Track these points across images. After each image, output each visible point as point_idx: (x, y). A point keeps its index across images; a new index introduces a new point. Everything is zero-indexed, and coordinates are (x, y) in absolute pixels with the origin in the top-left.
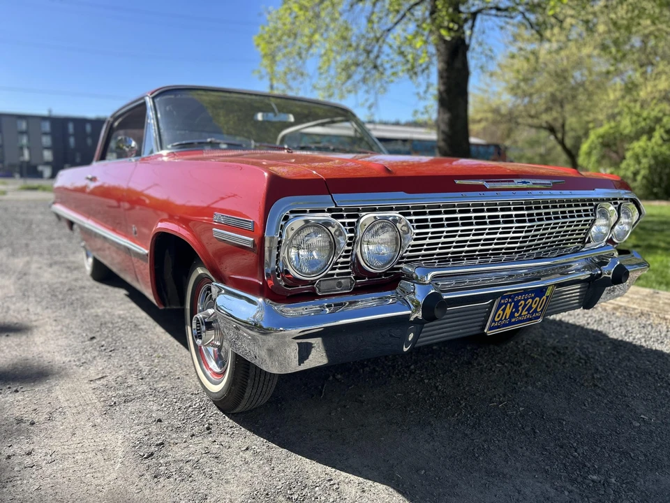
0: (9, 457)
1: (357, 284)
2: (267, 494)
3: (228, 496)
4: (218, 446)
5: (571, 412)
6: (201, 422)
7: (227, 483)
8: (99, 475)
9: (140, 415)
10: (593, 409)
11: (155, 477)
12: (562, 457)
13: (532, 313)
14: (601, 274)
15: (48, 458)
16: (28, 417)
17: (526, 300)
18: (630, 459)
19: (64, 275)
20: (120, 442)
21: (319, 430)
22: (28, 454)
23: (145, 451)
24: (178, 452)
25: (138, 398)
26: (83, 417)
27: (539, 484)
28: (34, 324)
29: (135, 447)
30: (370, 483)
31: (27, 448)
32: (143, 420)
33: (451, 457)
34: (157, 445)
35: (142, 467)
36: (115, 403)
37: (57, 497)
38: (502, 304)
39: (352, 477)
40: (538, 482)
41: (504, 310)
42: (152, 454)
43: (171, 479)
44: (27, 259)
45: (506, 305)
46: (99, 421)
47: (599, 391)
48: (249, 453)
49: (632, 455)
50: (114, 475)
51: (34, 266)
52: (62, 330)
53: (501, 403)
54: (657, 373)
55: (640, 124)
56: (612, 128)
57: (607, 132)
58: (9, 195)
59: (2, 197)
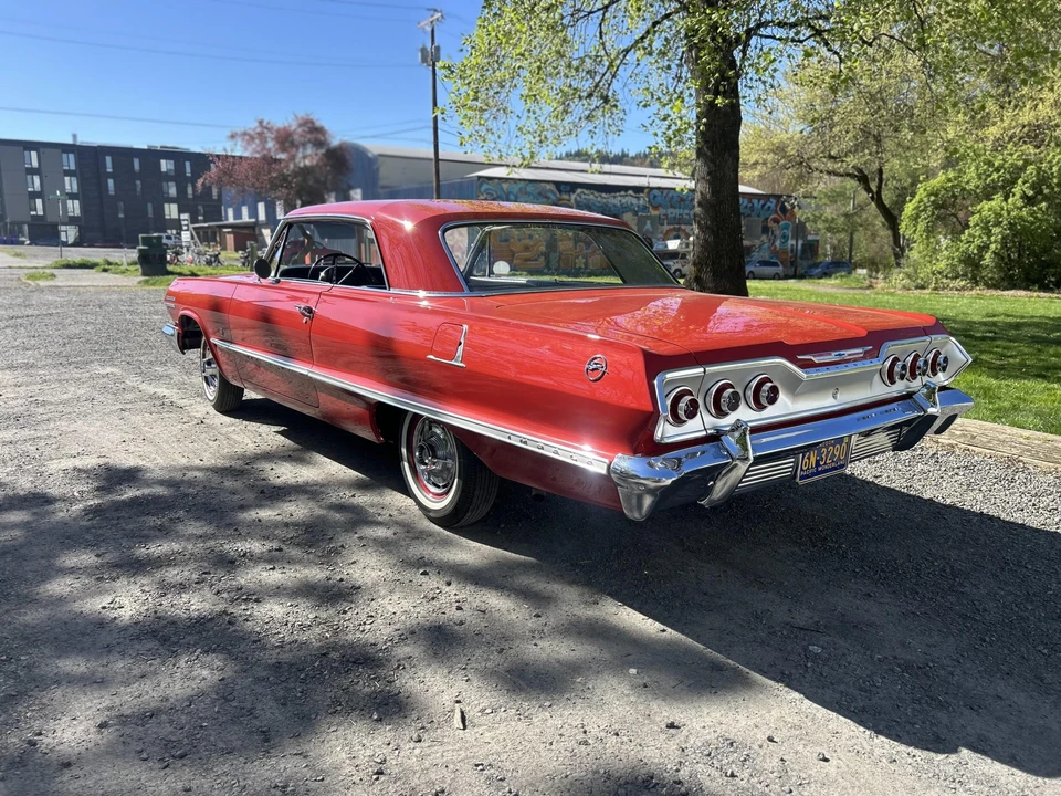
55: (990, 176)
56: (949, 180)
57: (942, 187)
58: (60, 278)
59: (51, 283)
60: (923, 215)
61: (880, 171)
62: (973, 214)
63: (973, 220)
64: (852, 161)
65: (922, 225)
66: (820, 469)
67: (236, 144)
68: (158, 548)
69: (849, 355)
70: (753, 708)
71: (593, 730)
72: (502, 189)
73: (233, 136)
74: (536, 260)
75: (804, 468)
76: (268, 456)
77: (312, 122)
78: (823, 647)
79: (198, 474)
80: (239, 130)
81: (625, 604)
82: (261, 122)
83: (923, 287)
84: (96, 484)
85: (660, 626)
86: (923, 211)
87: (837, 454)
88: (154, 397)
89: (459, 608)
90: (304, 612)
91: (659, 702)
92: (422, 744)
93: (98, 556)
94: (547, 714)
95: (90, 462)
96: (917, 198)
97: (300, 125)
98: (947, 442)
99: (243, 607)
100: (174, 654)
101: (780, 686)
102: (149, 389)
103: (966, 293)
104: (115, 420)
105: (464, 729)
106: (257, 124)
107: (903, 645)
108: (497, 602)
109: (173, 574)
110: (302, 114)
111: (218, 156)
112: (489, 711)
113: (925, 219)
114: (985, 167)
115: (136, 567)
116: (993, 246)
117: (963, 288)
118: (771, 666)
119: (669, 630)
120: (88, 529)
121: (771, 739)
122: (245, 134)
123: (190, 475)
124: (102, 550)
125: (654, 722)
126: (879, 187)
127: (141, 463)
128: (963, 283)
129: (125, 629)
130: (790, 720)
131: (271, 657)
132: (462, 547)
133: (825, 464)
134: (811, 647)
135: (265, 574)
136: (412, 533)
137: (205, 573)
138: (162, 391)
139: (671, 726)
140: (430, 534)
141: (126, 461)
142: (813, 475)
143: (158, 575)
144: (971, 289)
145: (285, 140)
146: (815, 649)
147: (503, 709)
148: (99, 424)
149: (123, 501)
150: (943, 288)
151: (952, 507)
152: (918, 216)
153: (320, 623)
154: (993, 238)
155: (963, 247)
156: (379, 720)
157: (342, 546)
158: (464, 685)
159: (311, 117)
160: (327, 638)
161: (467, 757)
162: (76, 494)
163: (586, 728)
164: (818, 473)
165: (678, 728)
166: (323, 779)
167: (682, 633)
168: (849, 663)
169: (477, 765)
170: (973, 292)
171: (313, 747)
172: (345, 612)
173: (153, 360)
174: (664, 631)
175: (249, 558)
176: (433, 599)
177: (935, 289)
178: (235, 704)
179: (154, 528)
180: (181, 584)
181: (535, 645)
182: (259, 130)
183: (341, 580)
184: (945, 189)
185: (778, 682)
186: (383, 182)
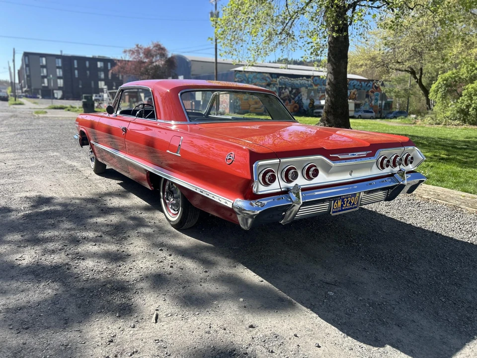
55: (473, 72)
56: (453, 74)
57: (450, 77)
58: (49, 113)
59: (45, 115)
60: (440, 90)
61: (421, 69)
62: (464, 90)
63: (464, 93)
64: (407, 64)
65: (439, 95)
66: (343, 208)
67: (126, 55)
68: (47, 234)
69: (358, 155)
70: (292, 320)
71: (214, 327)
72: (245, 76)
73: (125, 52)
75: (335, 208)
76: (110, 194)
77: (159, 45)
78: (335, 293)
79: (77, 201)
80: (128, 49)
81: (248, 268)
82: (137, 46)
83: (439, 124)
84: (32, 204)
85: (261, 279)
86: (440, 88)
87: (353, 202)
88: (70, 166)
89: (171, 267)
90: (103, 265)
91: (249, 315)
92: (135, 329)
93: (22, 236)
94: (196, 318)
95: (33, 194)
96: (438, 82)
97: (154, 47)
98: (426, 197)
99: (76, 262)
100: (39, 282)
101: (309, 310)
102: (69, 162)
103: (460, 127)
104: (50, 176)
105: (156, 323)
106: (135, 46)
107: (374, 293)
108: (190, 265)
109: (51, 246)
110: (155, 42)
111: (119, 60)
112: (170, 315)
113: (441, 92)
114: (471, 67)
115: (36, 241)
116: (473, 105)
117: (458, 125)
118: (307, 300)
119: (265, 281)
120: (22, 224)
121: (296, 336)
122: (130, 51)
123: (74, 201)
124: (25, 234)
125: (243, 324)
126: (421, 77)
127: (54, 195)
128: (458, 122)
129: (22, 269)
130: (308, 327)
131: (80, 285)
132: (182, 238)
133: (346, 206)
134: (329, 292)
135: (91, 247)
136: (161, 231)
137: (65, 246)
138: (75, 163)
139: (251, 326)
140: (169, 232)
141: (48, 194)
142: (340, 211)
143: (44, 246)
144: (462, 125)
145: (148, 53)
146: (331, 293)
147: (176, 315)
148: (43, 177)
149: (41, 212)
150: (449, 125)
151: (420, 228)
152: (438, 90)
153: (107, 271)
154: (473, 102)
155: (459, 105)
156: (119, 316)
157: (129, 236)
158: (162, 302)
159: (160, 43)
160: (108, 278)
161: (153, 336)
162: (22, 208)
163: (211, 325)
164: (342, 210)
165: (254, 328)
166: (85, 343)
167: (270, 283)
168: (345, 301)
169: (156, 340)
170: (463, 127)
171: (85, 328)
172: (120, 266)
173: (75, 150)
174: (262, 281)
175: (86, 239)
176: (161, 262)
177: (445, 125)
178: (58, 306)
179: (50, 225)
180: (53, 250)
181: (201, 285)
182: (136, 49)
183: (123, 251)
184: (451, 78)
185: (308, 308)
186: (192, 73)
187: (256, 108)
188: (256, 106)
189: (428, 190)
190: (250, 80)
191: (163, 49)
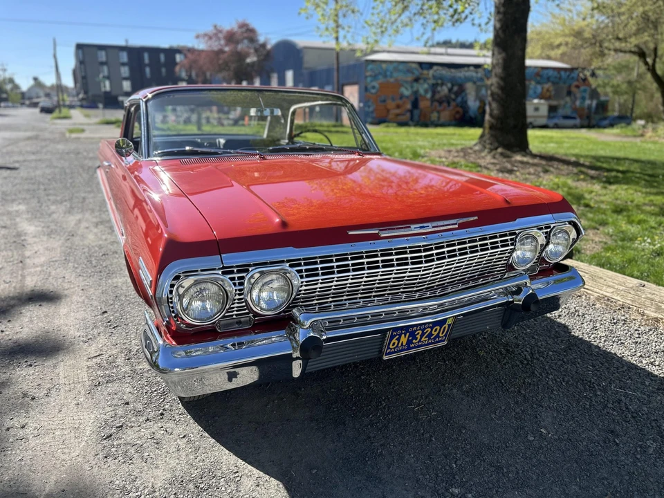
0: (8, 429)
1: (255, 320)
2: (182, 481)
3: (153, 480)
4: (162, 432)
5: (478, 420)
6: (158, 408)
7: (156, 468)
8: (67, 451)
9: (115, 396)
10: (500, 418)
11: (106, 457)
12: (440, 467)
13: (435, 338)
14: (513, 301)
15: (36, 432)
16: (32, 392)
17: (423, 330)
18: (501, 475)
19: (104, 237)
20: (92, 421)
21: (250, 422)
22: (22, 428)
23: (107, 431)
24: (130, 435)
25: (119, 379)
26: (72, 395)
27: (405, 492)
28: (66, 292)
29: (100, 427)
30: (267, 477)
31: (23, 421)
32: (115, 402)
33: (345, 459)
34: (117, 427)
35: (100, 447)
36: (99, 383)
37: (32, 468)
38: (395, 336)
39: (255, 471)
40: (406, 490)
41: (398, 340)
42: (111, 435)
43: (117, 461)
44: (79, 216)
45: (400, 335)
46: (82, 400)
47: (520, 399)
48: (185, 440)
49: (505, 470)
50: (77, 453)
51: (84, 224)
52: (83, 302)
53: (419, 405)
54: (590, 382)
58: (87, 132)
61: (655, 50)
64: (634, 41)
67: (200, 41)
72: (382, 68)
73: (198, 37)
74: (403, 115)
77: (247, 25)
80: (202, 32)
82: (215, 26)
97: (240, 27)
98: (653, 315)
102: (24, 226)
106: (212, 28)
111: (189, 51)
122: (205, 35)
126: (654, 61)
145: (231, 38)
159: (248, 22)
182: (215, 32)
186: (306, 65)
187: (398, 115)
188: (398, 111)
189: (657, 299)
190: (388, 73)
191: (252, 31)
